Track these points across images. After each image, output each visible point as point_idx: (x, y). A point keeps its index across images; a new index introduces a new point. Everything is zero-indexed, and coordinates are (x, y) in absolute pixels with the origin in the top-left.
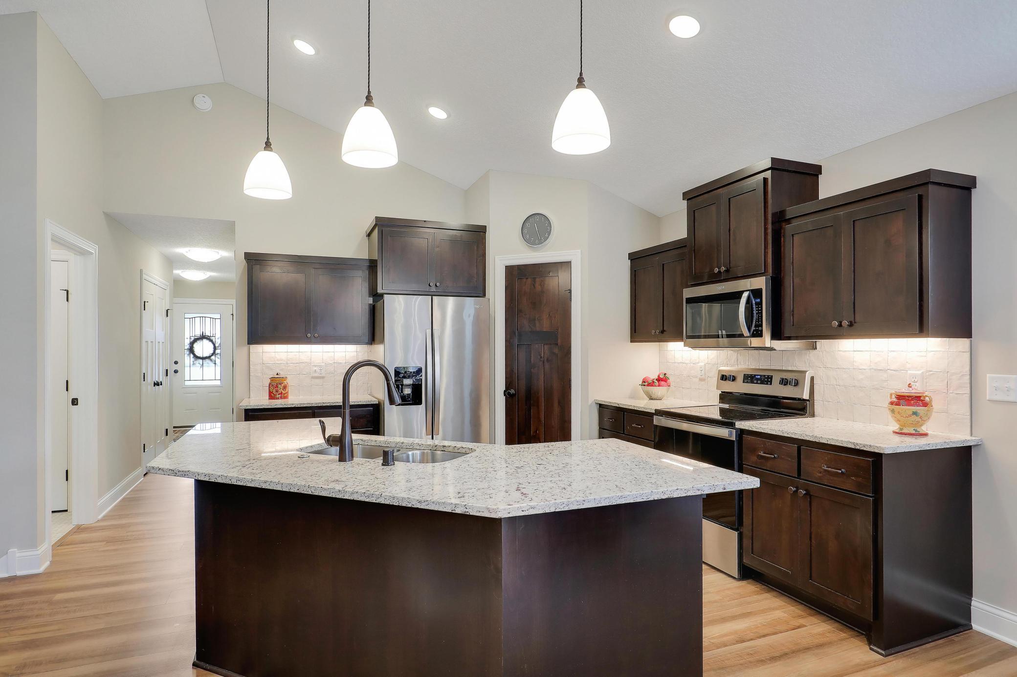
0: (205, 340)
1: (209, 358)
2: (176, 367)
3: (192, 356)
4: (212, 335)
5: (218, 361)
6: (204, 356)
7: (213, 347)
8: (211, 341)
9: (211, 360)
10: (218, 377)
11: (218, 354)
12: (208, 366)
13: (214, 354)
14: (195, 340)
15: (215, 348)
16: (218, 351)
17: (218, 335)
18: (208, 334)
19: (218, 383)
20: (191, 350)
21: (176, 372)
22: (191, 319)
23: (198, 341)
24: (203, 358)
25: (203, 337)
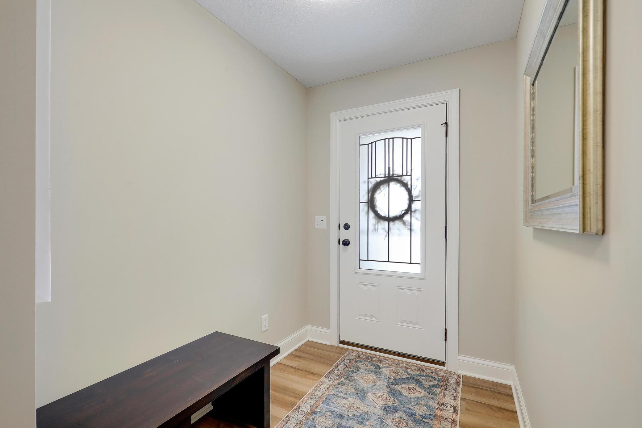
0: (392, 184)
1: (400, 218)
2: (345, 235)
3: (372, 214)
4: (405, 174)
5: (417, 224)
6: (392, 215)
7: (407, 196)
8: (405, 185)
9: (404, 223)
10: (417, 258)
11: (415, 211)
12: (400, 235)
13: (409, 210)
14: (377, 186)
15: (411, 200)
16: (416, 206)
17: (417, 173)
18: (398, 171)
19: (416, 270)
20: (371, 204)
21: (346, 243)
22: (370, 145)
23: (382, 186)
24: (390, 220)
25: (390, 179)
